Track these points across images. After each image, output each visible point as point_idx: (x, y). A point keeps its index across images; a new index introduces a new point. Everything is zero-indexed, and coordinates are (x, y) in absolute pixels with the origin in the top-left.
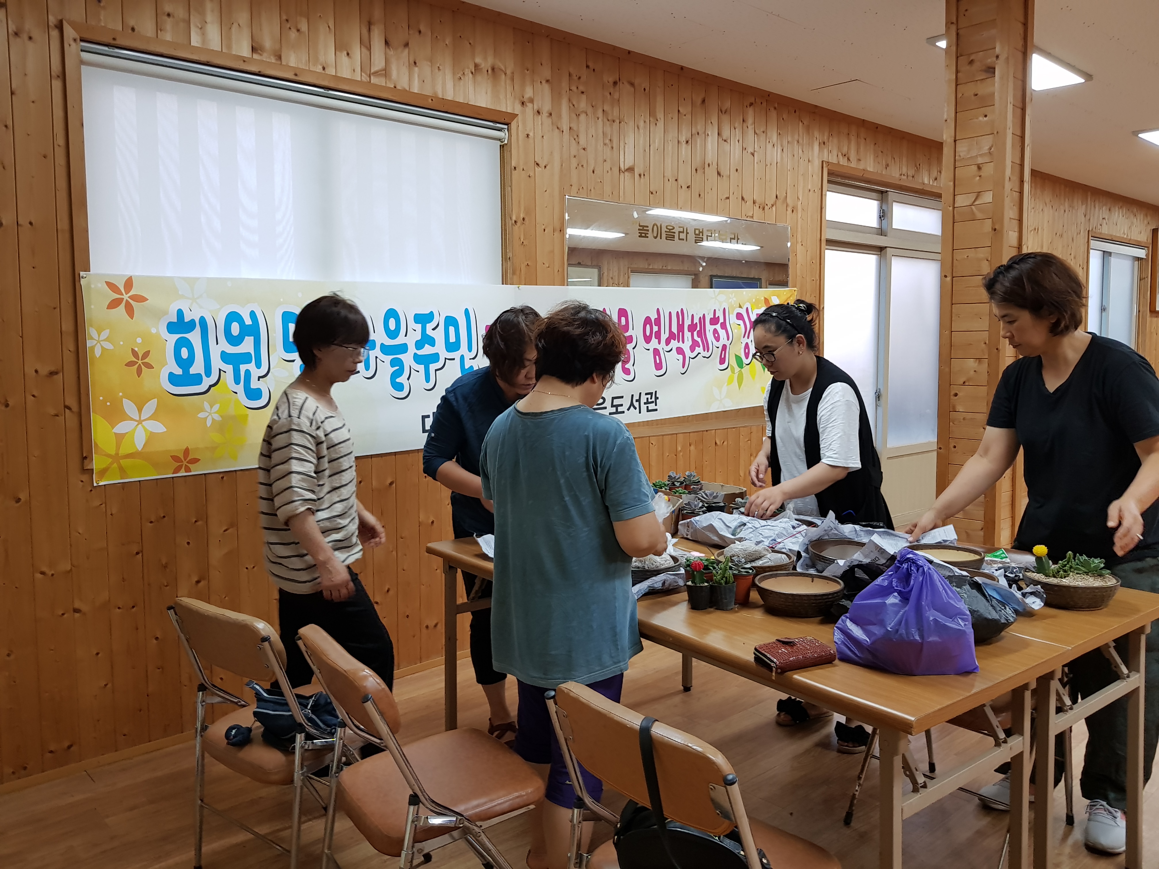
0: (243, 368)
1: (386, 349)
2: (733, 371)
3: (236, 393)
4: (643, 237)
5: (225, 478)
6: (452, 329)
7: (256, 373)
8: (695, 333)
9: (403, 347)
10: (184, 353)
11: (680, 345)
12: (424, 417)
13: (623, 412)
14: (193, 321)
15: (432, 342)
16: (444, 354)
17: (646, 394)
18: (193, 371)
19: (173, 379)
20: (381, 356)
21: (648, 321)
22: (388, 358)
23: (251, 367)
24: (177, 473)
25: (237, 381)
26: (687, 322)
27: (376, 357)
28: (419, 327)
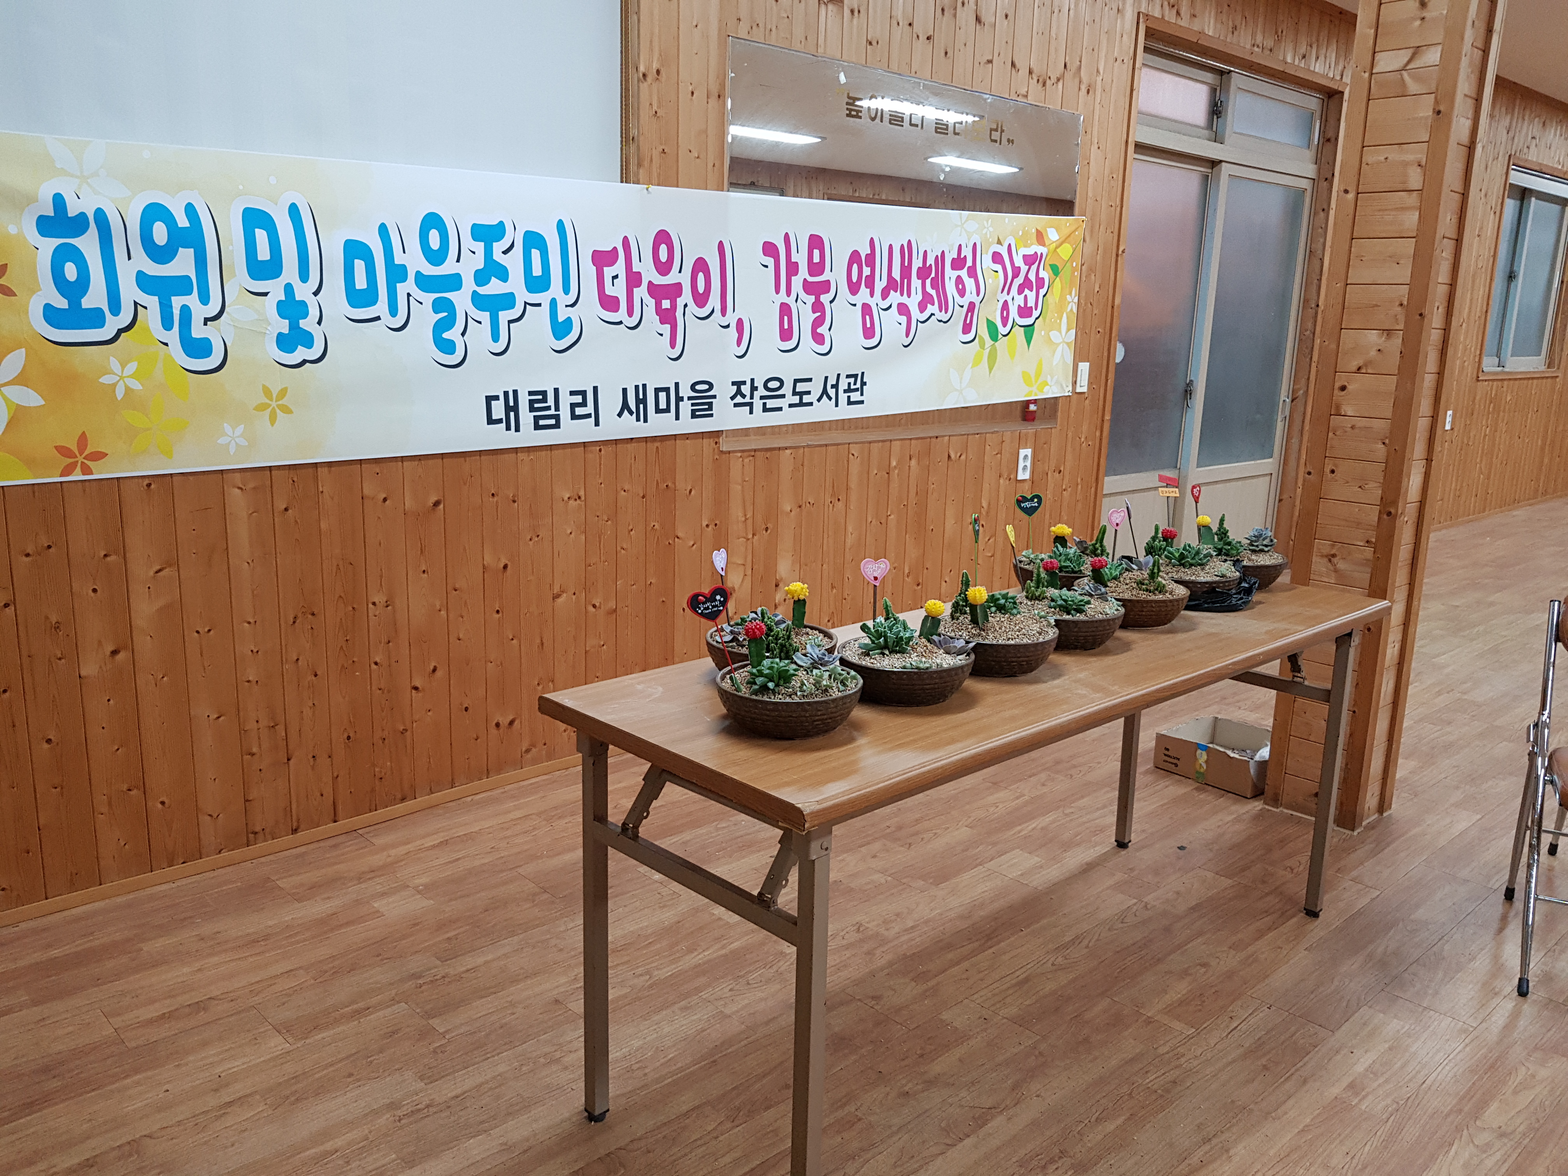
0: (177, 302)
1: (424, 282)
2: (982, 345)
3: (166, 344)
4: (853, 116)
5: (153, 486)
6: (536, 254)
7: (199, 312)
8: (928, 282)
9: (454, 282)
10: (71, 271)
11: (904, 299)
12: (489, 399)
13: (811, 404)
14: (82, 216)
15: (503, 275)
16: (522, 295)
17: (848, 376)
18: (87, 303)
19: (51, 315)
20: (417, 293)
21: (855, 257)
22: (429, 298)
23: (192, 300)
24: (68, 475)
25: (167, 324)
26: (917, 263)
27: (409, 295)
28: (480, 247)
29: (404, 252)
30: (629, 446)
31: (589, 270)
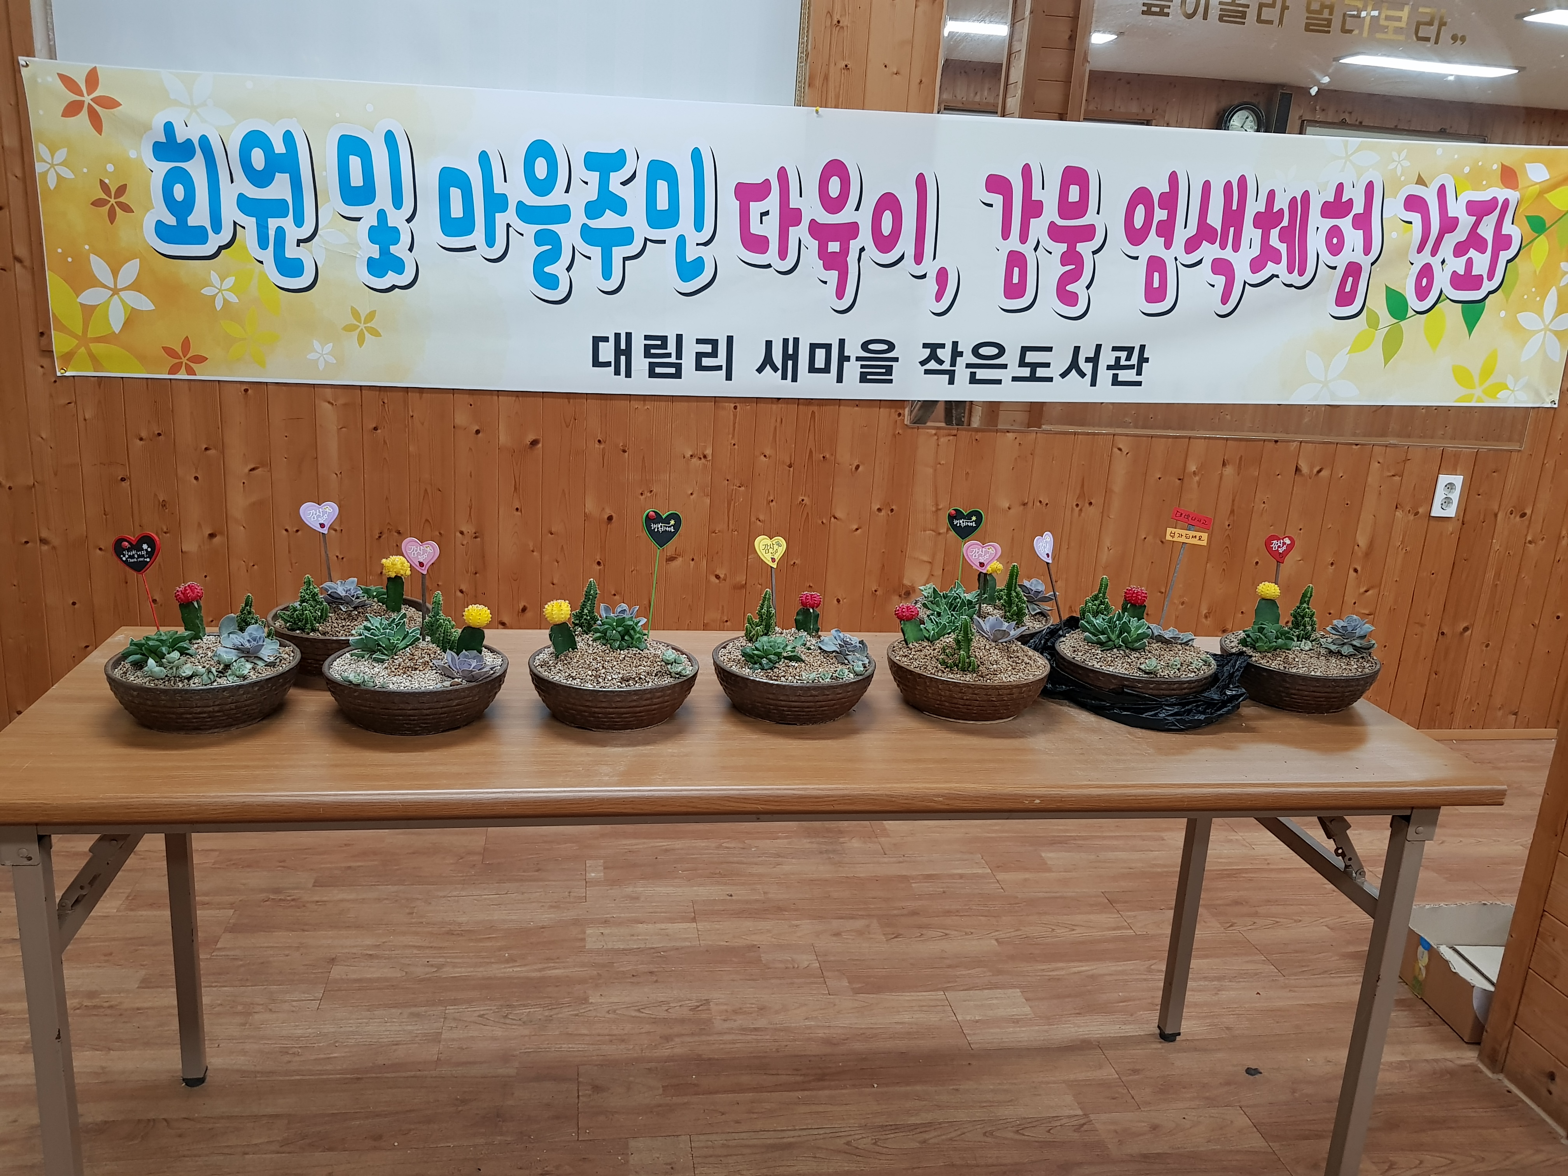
0: (273, 224)
1: (525, 212)
2: (1373, 322)
3: (261, 262)
4: (1153, 14)
5: (250, 391)
6: (662, 187)
7: (293, 233)
8: (1274, 233)
9: (562, 214)
10: (179, 192)
11: (1228, 254)
12: (597, 341)
13: (1050, 379)
14: (189, 141)
15: (620, 207)
16: (642, 231)
17: (1115, 349)
18: (192, 221)
19: (161, 230)
20: (518, 224)
21: (1141, 196)
22: (530, 230)
23: (287, 224)
24: (175, 374)
25: (263, 243)
26: (1254, 206)
27: (508, 226)
28: (594, 177)
29: (505, 181)
30: (774, 406)
31: (730, 206)
